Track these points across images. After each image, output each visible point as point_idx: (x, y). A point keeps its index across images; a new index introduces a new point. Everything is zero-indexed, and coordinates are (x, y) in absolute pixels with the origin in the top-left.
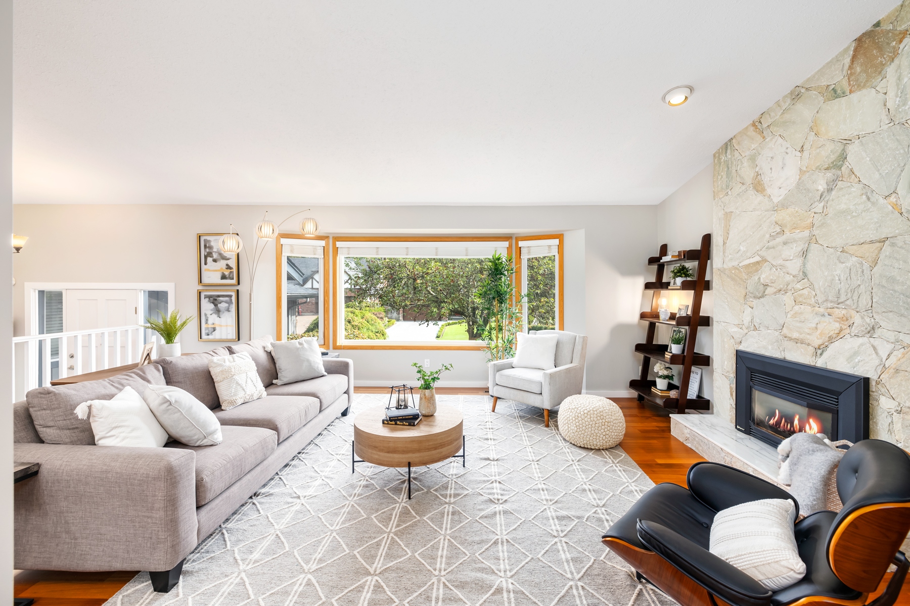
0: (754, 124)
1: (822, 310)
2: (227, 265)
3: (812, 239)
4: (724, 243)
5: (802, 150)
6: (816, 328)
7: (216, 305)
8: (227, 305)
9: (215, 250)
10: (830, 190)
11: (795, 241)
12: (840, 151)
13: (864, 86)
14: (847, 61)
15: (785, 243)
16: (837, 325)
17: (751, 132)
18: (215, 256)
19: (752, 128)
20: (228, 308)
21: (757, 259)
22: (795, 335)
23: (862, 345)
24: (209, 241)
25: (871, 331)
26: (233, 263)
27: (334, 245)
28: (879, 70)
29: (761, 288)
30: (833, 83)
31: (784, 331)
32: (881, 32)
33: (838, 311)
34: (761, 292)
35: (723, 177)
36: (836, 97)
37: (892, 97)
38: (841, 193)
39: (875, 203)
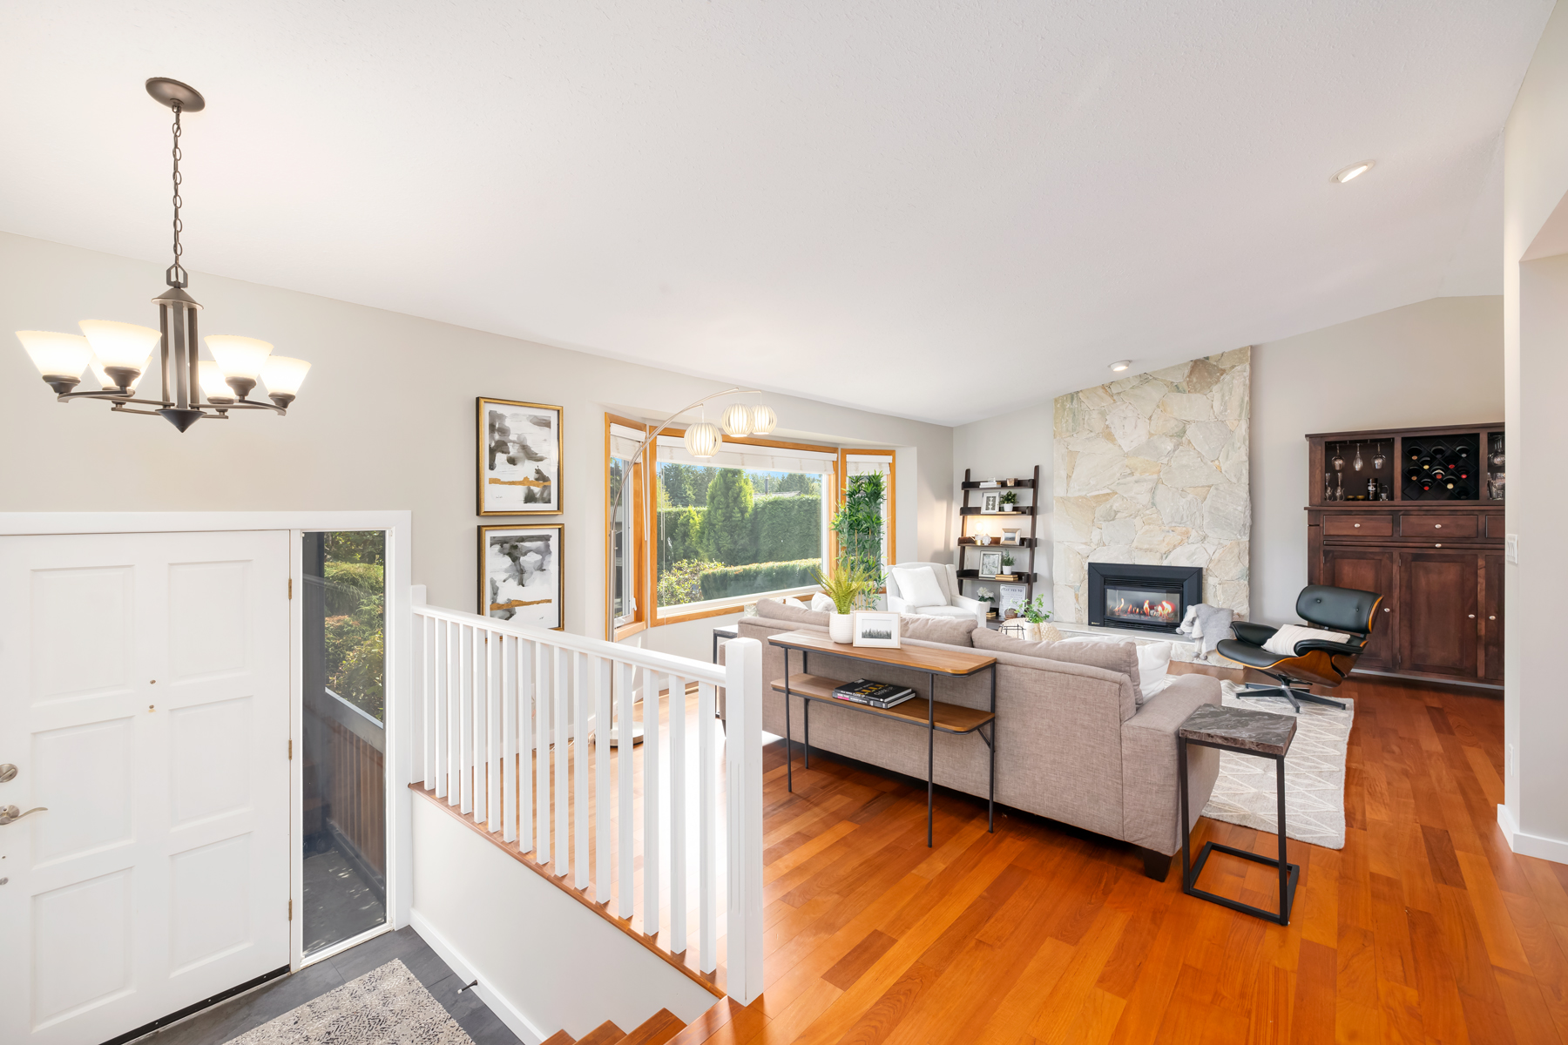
0: (1103, 387)
1: (1167, 528)
2: (538, 472)
3: (1159, 481)
4: (1069, 477)
5: (1150, 418)
6: (1163, 540)
7: (515, 559)
8: (539, 557)
10: (1174, 451)
11: (1146, 481)
12: (1182, 427)
13: (1199, 392)
14: (1187, 371)
15: (1136, 482)
16: (1179, 537)
17: (1101, 392)
19: (1101, 390)
20: (542, 564)
21: (1109, 491)
22: (1146, 546)
23: (1196, 548)
25: (1204, 538)
26: (549, 468)
28: (1210, 385)
29: (1113, 514)
30: (1176, 382)
31: (1135, 544)
32: (1210, 364)
33: (1179, 529)
34: (1111, 516)
35: (1067, 421)
36: (1180, 392)
37: (1217, 405)
38: (1182, 454)
39: (1205, 464)
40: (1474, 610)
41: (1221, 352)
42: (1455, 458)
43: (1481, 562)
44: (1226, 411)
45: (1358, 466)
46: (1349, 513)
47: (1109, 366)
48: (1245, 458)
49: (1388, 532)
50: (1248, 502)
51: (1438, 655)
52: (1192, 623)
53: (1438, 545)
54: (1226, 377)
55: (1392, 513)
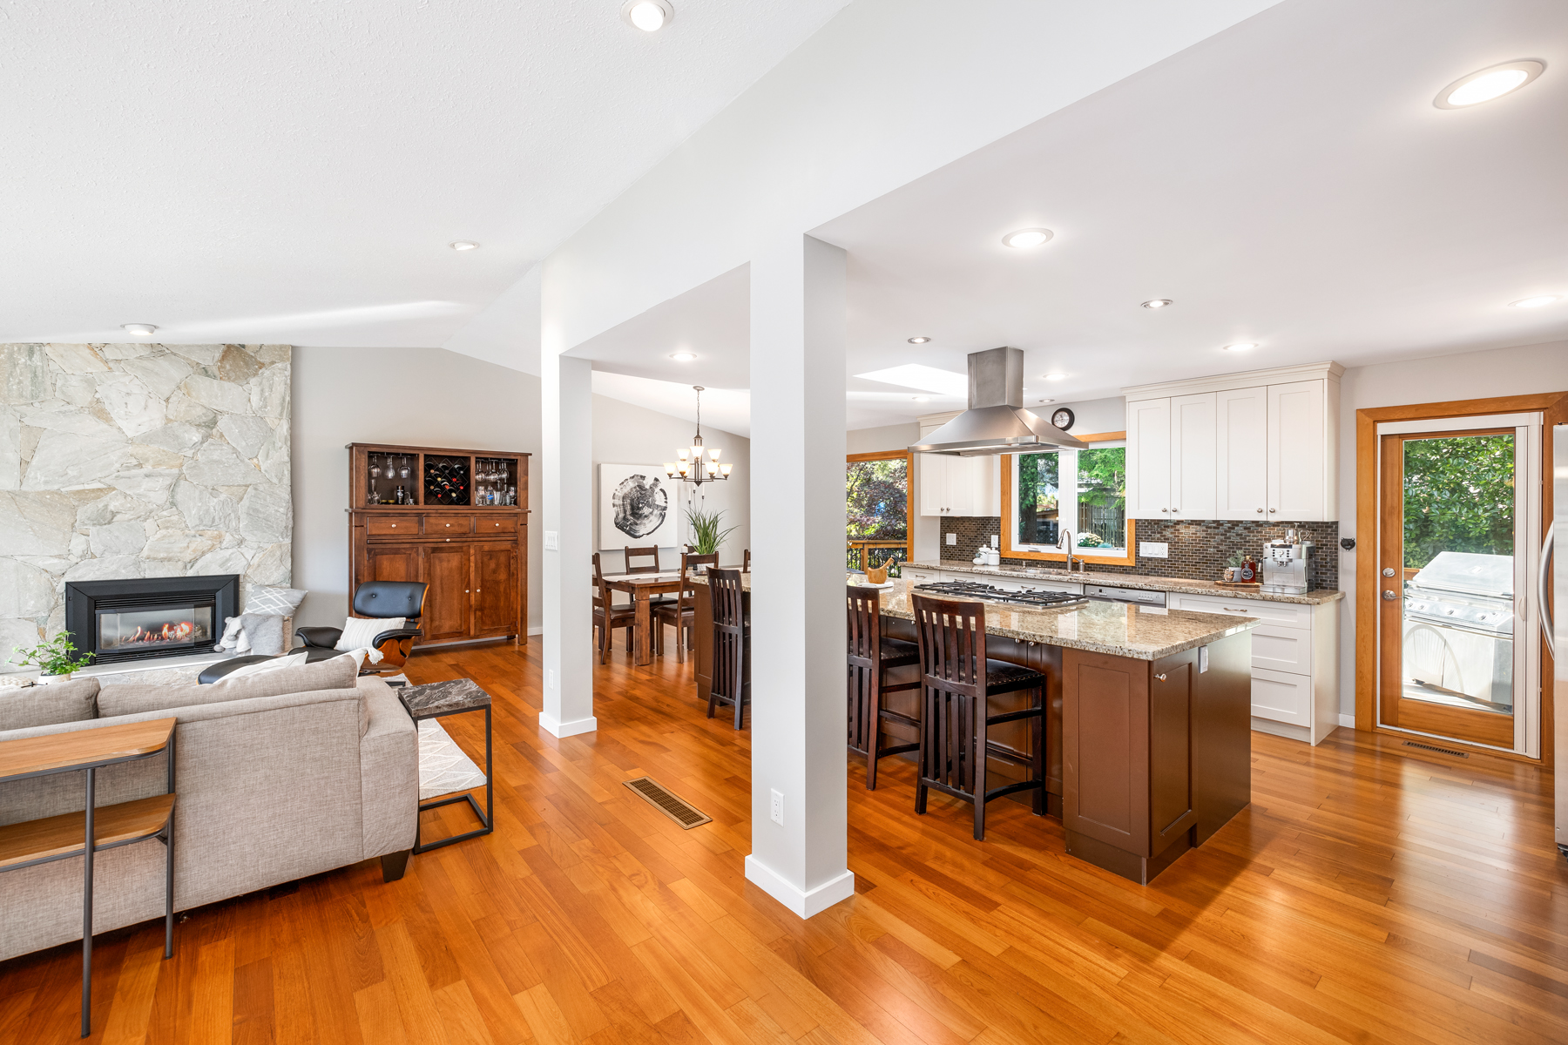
0: (89, 348)
1: (193, 532)
3: (180, 477)
5: (167, 400)
6: (188, 547)
10: (202, 443)
11: (161, 475)
12: (212, 417)
13: (233, 381)
14: (218, 355)
15: (147, 476)
16: (210, 542)
17: (87, 353)
19: (88, 351)
21: (100, 485)
22: (162, 555)
23: (232, 554)
25: (241, 542)
28: (246, 377)
29: (109, 516)
30: (204, 364)
31: (145, 553)
32: (247, 354)
33: (209, 533)
34: (106, 519)
35: (20, 382)
36: (208, 376)
37: (255, 399)
38: (212, 447)
39: (242, 461)
40: (468, 586)
41: (259, 343)
42: (453, 473)
43: (472, 551)
44: (265, 407)
45: (391, 474)
46: (387, 515)
47: (123, 326)
48: (287, 459)
49: (415, 531)
50: (290, 504)
51: (448, 625)
52: (236, 637)
53: (448, 540)
54: (266, 372)
55: (419, 515)
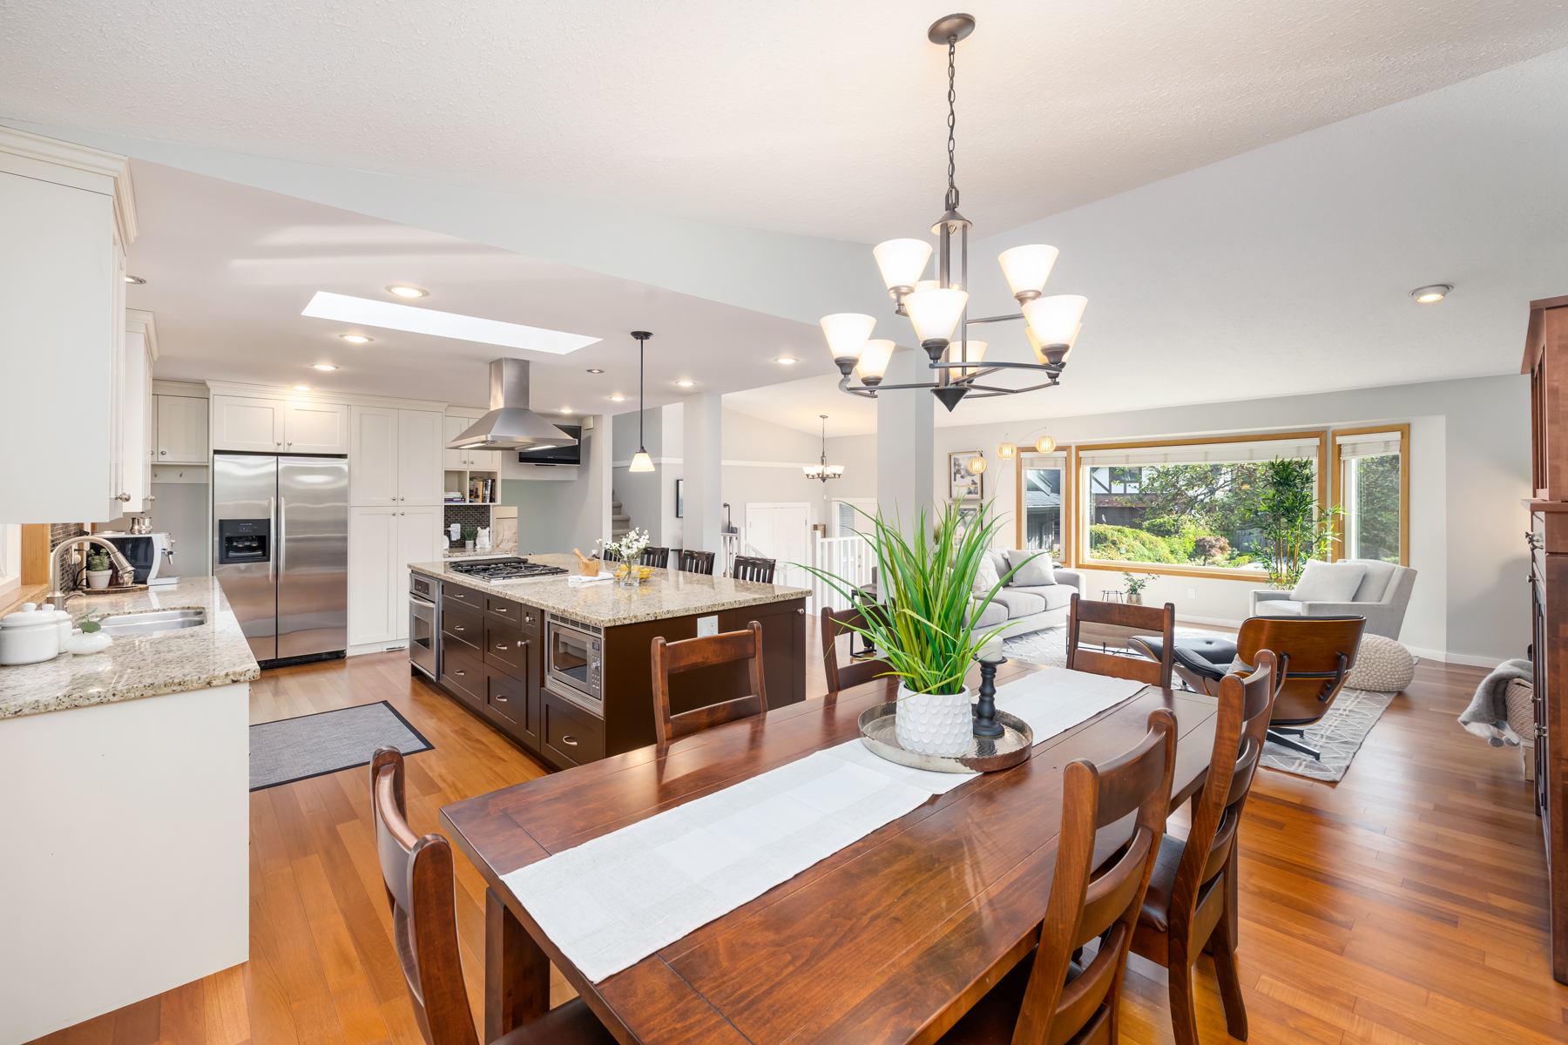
2: (973, 481)
9: (962, 467)
18: (963, 472)
24: (958, 459)
26: (978, 480)
27: (1077, 454)
